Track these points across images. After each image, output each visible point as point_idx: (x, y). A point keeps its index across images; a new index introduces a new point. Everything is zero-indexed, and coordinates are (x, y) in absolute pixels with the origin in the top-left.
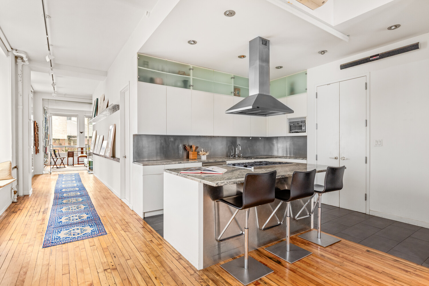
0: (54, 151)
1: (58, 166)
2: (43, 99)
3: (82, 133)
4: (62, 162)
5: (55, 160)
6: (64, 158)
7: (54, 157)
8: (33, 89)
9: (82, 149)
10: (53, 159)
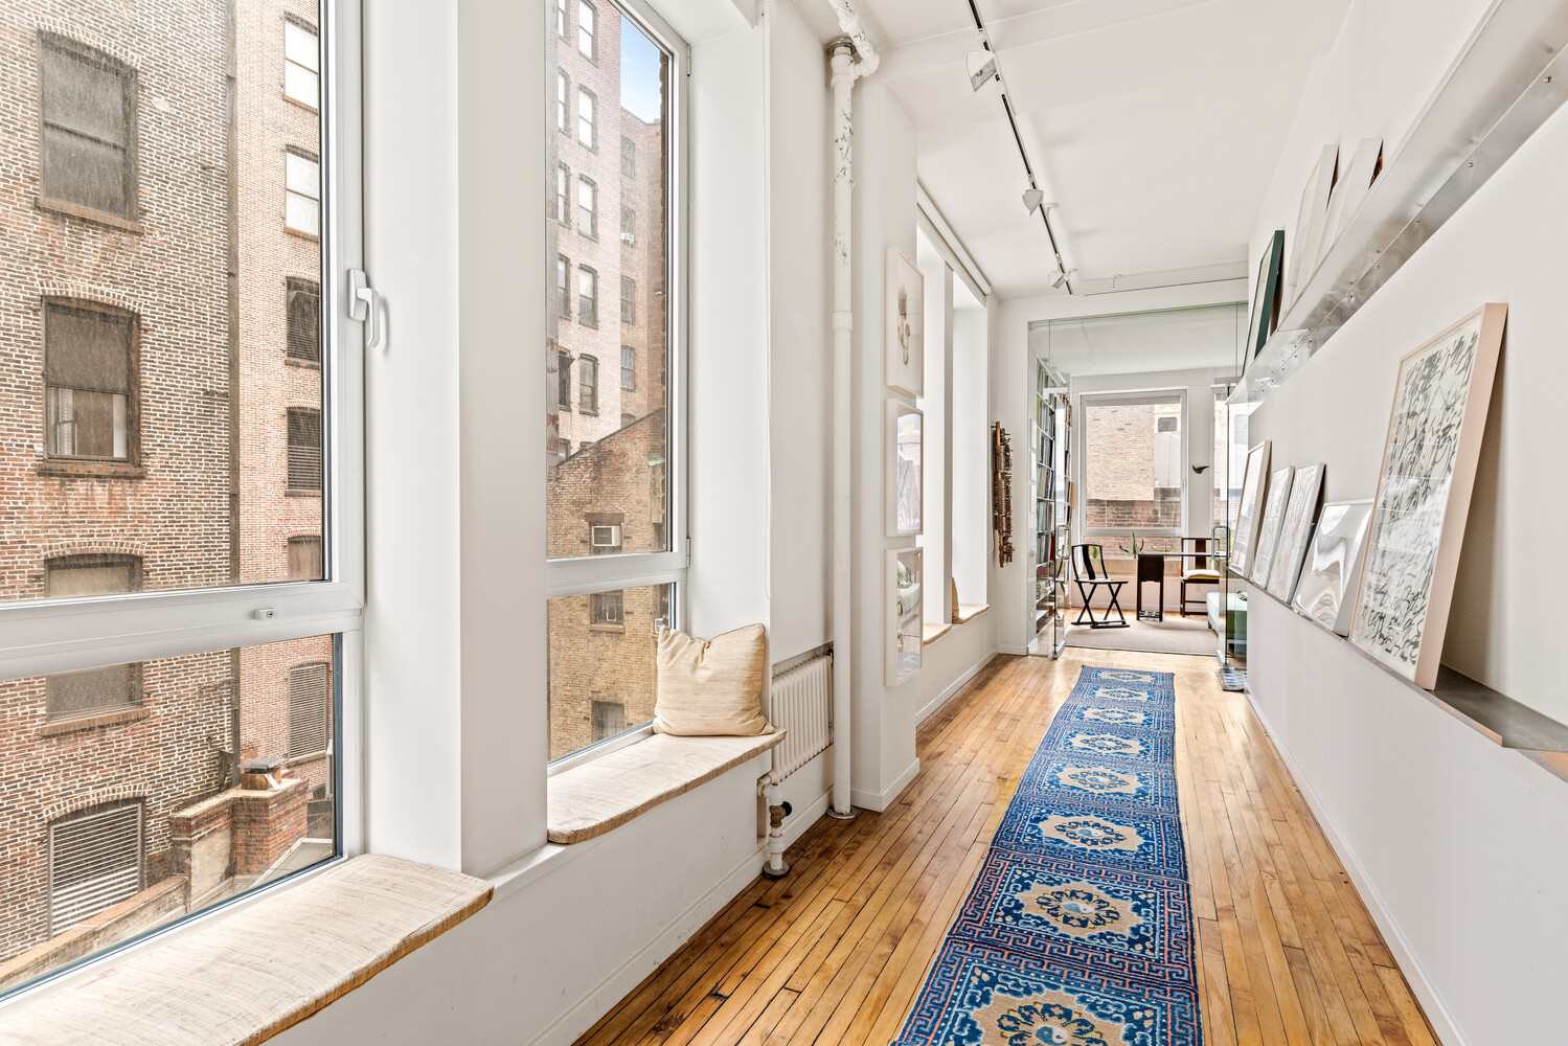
0: (1085, 548)
1: (1099, 617)
2: (1030, 323)
3: (1199, 470)
4: (1114, 601)
5: (1087, 588)
6: (1120, 583)
7: (1085, 577)
8: (990, 284)
9: (1200, 544)
10: (1080, 583)
